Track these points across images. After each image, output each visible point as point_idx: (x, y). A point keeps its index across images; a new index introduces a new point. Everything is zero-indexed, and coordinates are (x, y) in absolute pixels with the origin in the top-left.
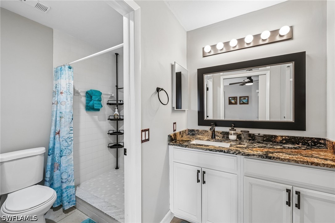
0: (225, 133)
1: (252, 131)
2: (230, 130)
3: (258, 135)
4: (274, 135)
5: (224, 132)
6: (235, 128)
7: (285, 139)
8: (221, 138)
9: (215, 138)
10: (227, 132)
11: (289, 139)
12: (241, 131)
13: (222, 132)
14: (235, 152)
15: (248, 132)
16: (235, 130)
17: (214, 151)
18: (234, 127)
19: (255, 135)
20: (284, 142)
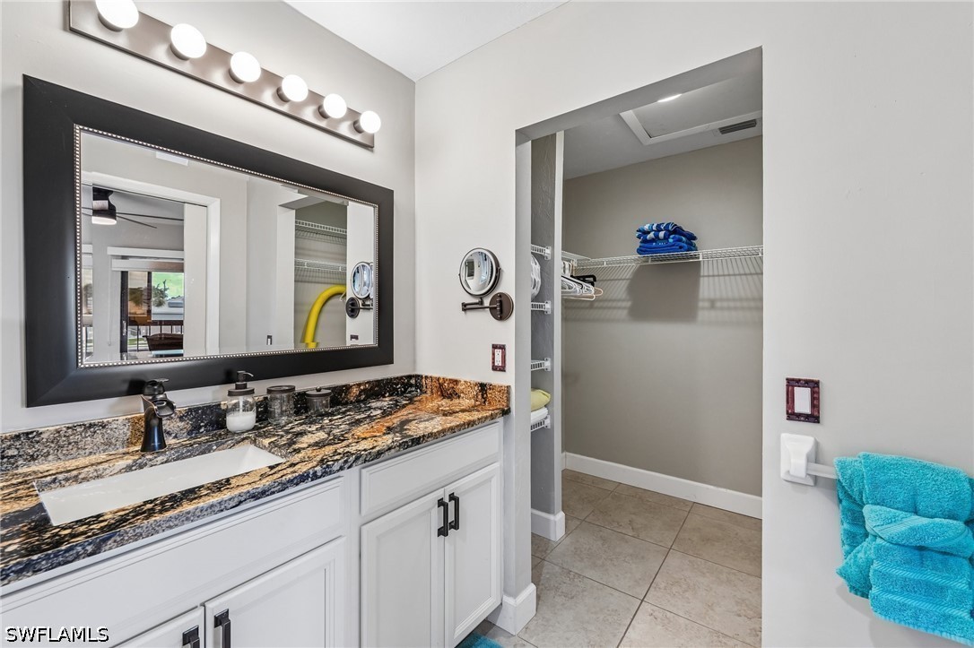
0: (204, 413)
1: (304, 383)
2: (230, 394)
3: (315, 393)
4: (344, 386)
5: (196, 409)
6: (250, 385)
7: (364, 390)
8: (184, 440)
9: (162, 445)
10: (209, 407)
11: (372, 388)
12: (269, 391)
13: (190, 410)
14: (346, 462)
15: (292, 389)
16: (252, 392)
17: (273, 493)
18: (248, 379)
19: (309, 395)
20: (363, 397)
